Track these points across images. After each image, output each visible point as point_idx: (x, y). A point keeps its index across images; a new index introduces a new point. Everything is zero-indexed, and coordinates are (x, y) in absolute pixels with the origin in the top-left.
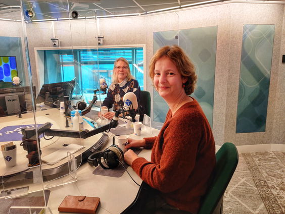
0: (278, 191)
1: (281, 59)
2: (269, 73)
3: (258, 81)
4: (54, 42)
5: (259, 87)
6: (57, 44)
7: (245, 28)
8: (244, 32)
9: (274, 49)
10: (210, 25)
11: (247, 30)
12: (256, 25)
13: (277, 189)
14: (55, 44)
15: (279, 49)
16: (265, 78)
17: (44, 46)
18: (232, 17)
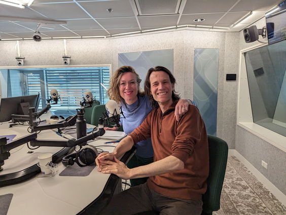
0: (230, 189)
1: (225, 77)
2: (216, 89)
3: (208, 96)
4: (19, 61)
5: (209, 101)
6: (22, 63)
7: (195, 51)
8: (195, 55)
9: (219, 69)
10: (167, 49)
11: (197, 53)
12: (204, 49)
13: (228, 188)
14: (20, 63)
15: (223, 69)
16: (214, 94)
17: (8, 65)
18: (185, 42)
